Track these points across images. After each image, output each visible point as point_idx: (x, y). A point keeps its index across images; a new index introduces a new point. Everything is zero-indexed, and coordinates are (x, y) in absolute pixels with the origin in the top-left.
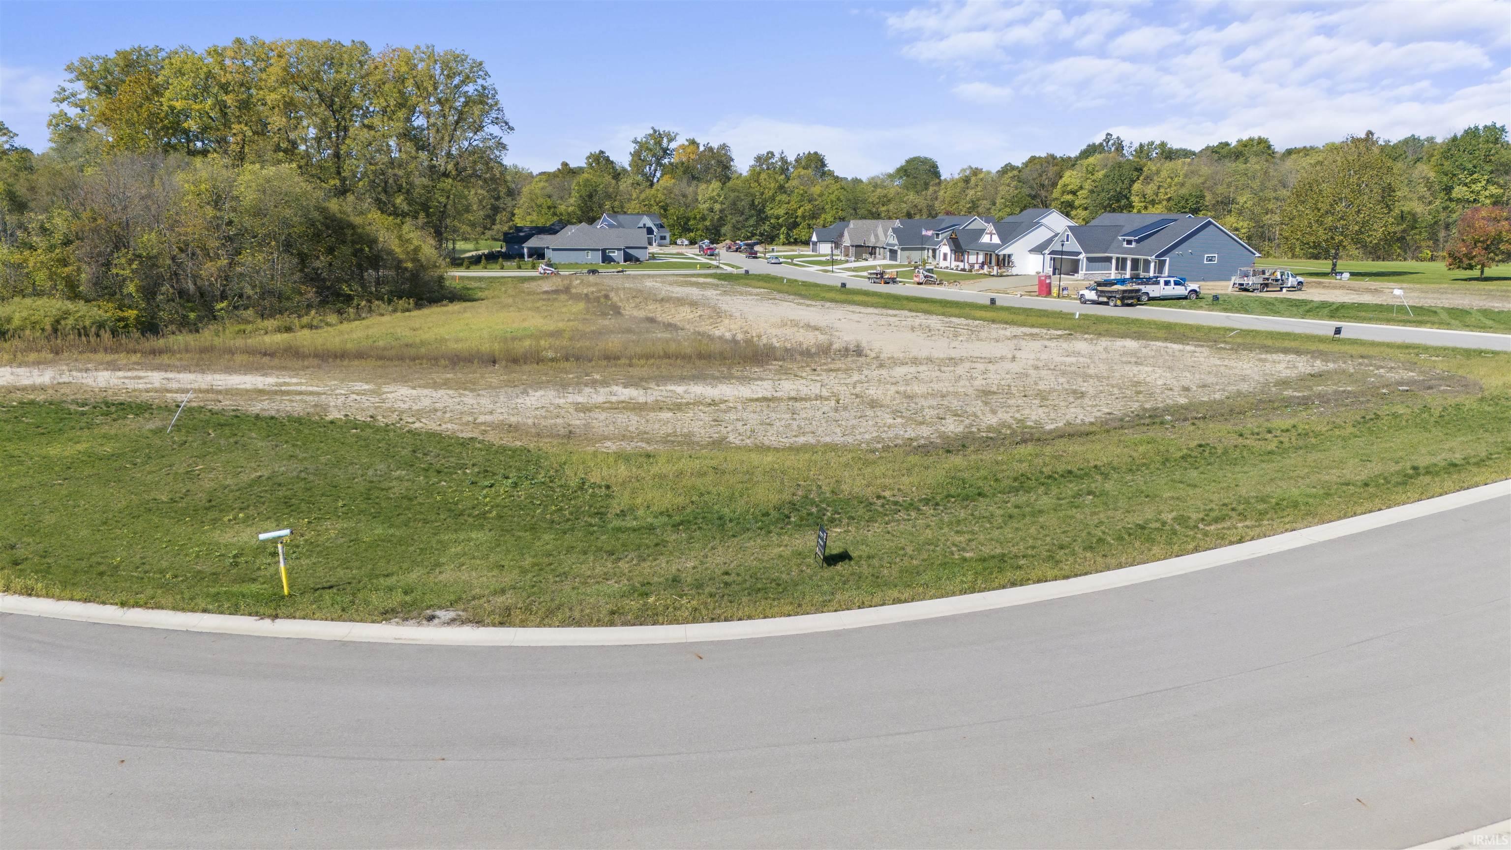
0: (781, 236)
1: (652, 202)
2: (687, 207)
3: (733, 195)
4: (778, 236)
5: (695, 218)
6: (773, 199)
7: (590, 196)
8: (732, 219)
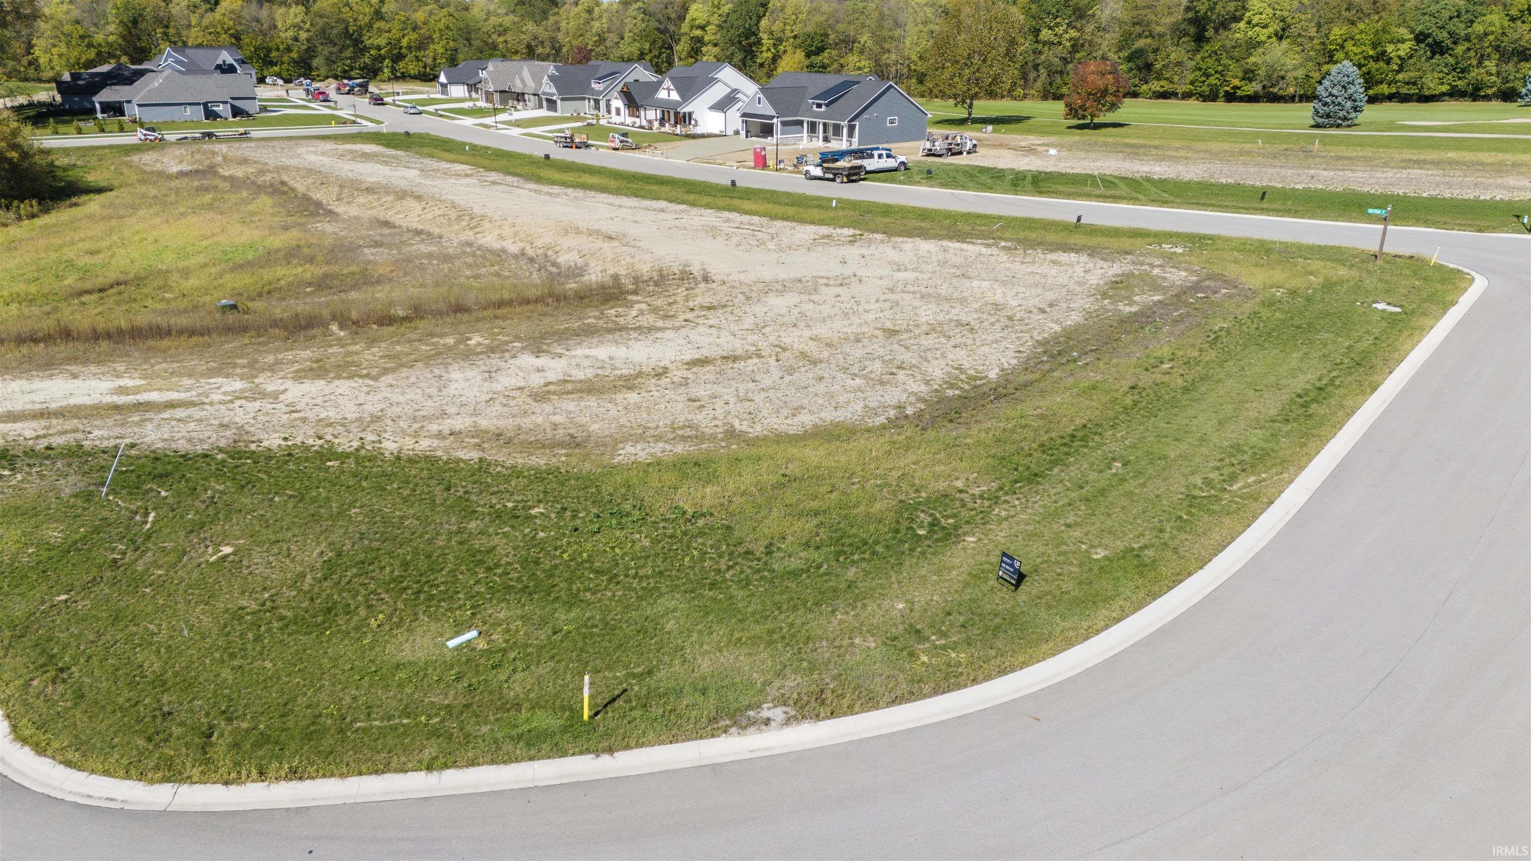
0: (386, 70)
1: (219, 30)
2: (265, 35)
3: (321, 22)
4: (380, 69)
5: (278, 49)
6: (370, 26)
7: (135, 22)
8: (324, 51)
